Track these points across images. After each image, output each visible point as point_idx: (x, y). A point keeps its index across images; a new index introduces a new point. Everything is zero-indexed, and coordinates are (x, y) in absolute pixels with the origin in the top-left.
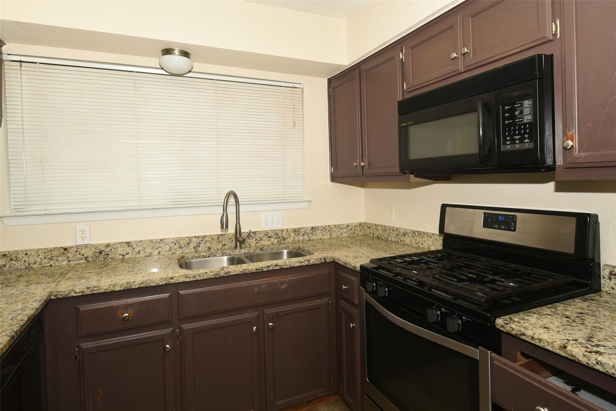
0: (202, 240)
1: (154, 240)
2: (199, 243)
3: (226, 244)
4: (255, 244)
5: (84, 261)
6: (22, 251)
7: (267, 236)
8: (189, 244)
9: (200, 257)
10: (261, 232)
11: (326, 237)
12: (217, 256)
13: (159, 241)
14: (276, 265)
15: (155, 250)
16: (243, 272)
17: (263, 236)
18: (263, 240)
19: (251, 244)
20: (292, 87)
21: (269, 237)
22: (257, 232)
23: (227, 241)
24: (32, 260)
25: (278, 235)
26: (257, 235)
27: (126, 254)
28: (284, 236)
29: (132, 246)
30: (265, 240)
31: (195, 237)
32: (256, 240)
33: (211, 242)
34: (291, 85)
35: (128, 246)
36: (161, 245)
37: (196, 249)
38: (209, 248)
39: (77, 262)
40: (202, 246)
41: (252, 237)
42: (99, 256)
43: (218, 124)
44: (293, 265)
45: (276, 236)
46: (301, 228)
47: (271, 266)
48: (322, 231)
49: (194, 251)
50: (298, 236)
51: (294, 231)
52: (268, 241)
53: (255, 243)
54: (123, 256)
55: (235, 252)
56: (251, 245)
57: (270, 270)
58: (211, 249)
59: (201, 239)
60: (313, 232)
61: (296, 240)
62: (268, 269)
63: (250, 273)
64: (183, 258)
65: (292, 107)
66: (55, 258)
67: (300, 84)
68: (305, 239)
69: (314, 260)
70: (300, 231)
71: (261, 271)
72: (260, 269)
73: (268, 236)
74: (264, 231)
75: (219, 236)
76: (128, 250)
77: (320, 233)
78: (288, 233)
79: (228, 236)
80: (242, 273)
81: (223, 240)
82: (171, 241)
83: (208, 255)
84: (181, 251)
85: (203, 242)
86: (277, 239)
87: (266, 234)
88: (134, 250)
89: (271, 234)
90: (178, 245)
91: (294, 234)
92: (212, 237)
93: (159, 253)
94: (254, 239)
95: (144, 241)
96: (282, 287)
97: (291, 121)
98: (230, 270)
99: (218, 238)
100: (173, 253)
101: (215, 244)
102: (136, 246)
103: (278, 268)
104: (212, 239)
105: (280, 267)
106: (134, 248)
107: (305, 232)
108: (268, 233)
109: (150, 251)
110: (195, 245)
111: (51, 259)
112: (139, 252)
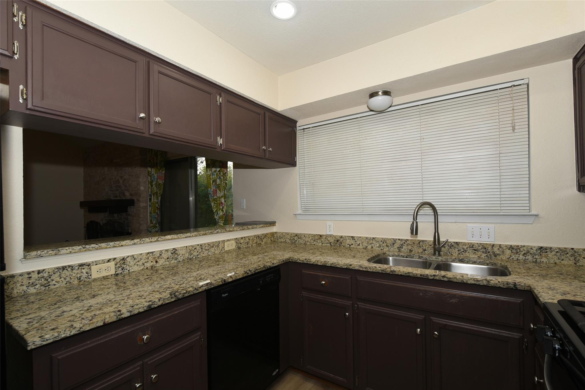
0: (404, 243)
1: (369, 237)
2: (402, 245)
3: (426, 249)
4: (458, 255)
5: (329, 245)
6: (303, 234)
7: (472, 249)
8: (394, 244)
9: (399, 256)
10: (465, 244)
11: (566, 262)
12: (414, 258)
13: (372, 238)
14: (444, 277)
15: (369, 245)
16: (408, 274)
17: (467, 248)
18: (467, 252)
19: (453, 253)
20: (511, 87)
21: (475, 250)
22: (460, 243)
23: (427, 247)
24: (307, 239)
25: (488, 249)
26: (460, 246)
27: (351, 245)
28: (496, 251)
29: (355, 240)
30: (470, 252)
31: (399, 239)
32: (458, 251)
33: (412, 245)
34: (510, 84)
35: (353, 239)
36: (374, 242)
37: (400, 249)
38: (410, 250)
39: (326, 245)
40: (404, 247)
41: (454, 247)
42: (337, 243)
43: (422, 143)
44: (465, 281)
45: (484, 250)
46: (521, 246)
47: (437, 276)
48: (558, 254)
49: (398, 250)
50: (517, 254)
51: (511, 249)
52: (474, 254)
53: (457, 253)
54: (350, 245)
55: (432, 258)
56: (453, 255)
57: (436, 280)
58: (412, 251)
59: (404, 241)
60: (541, 253)
61: (513, 259)
62: (434, 278)
63: (415, 277)
64: (385, 254)
65: (511, 109)
66: (316, 241)
67: (523, 79)
68: (528, 260)
69: (497, 282)
70: (519, 249)
71: (426, 277)
72: (425, 275)
73: (474, 248)
74: (468, 243)
75: (420, 242)
76: (352, 242)
77: (555, 256)
78: (500, 249)
79: (428, 243)
80: (406, 275)
81: (423, 246)
82: (381, 240)
83: (406, 256)
84: (388, 249)
85: (406, 245)
86: (486, 253)
87: (471, 246)
88: (356, 243)
89: (477, 247)
90: (385, 244)
91: (511, 251)
92: (413, 242)
93: (372, 248)
94: (457, 250)
95: (362, 237)
96: (452, 301)
97: (510, 125)
98: (395, 270)
99: (419, 243)
100: (381, 249)
101: (416, 248)
102: (357, 240)
103: (446, 279)
104: (413, 243)
105: (448, 279)
106: (356, 241)
107: (528, 252)
108: (473, 245)
109: (366, 245)
110: (399, 246)
111: (315, 241)
112: (359, 245)
